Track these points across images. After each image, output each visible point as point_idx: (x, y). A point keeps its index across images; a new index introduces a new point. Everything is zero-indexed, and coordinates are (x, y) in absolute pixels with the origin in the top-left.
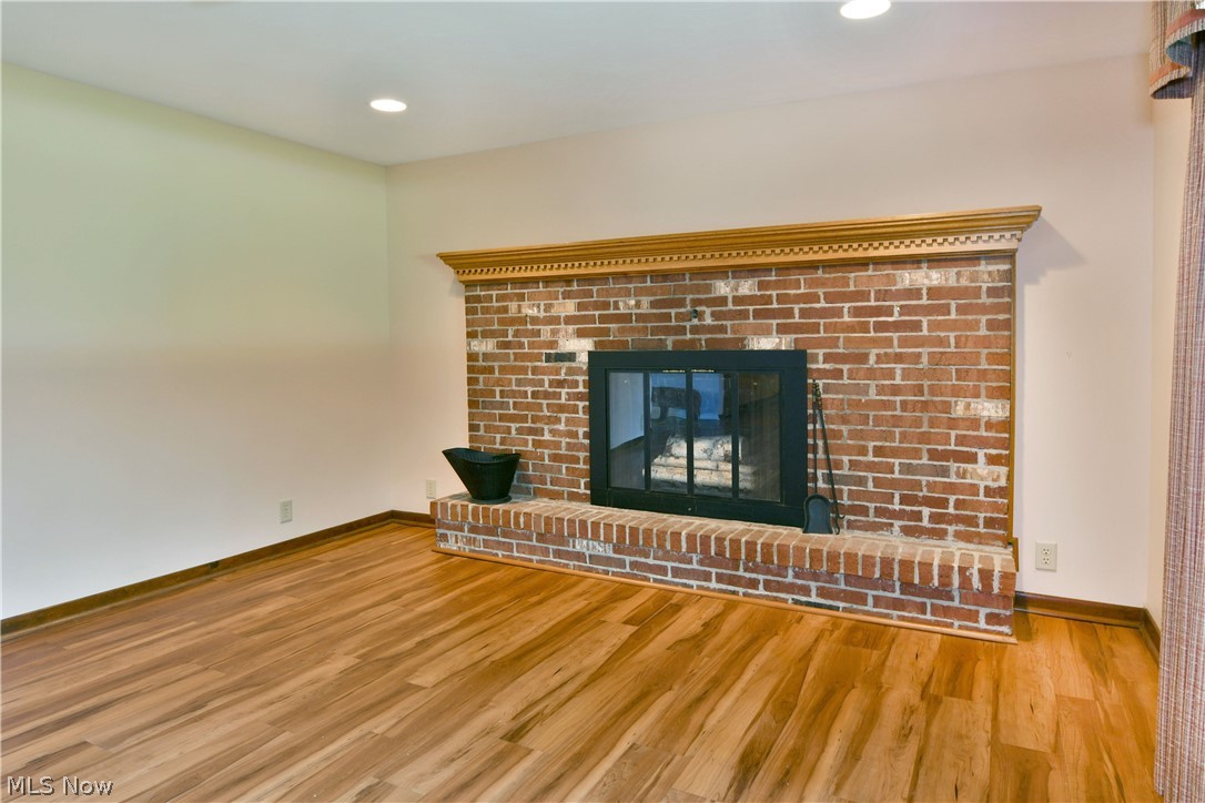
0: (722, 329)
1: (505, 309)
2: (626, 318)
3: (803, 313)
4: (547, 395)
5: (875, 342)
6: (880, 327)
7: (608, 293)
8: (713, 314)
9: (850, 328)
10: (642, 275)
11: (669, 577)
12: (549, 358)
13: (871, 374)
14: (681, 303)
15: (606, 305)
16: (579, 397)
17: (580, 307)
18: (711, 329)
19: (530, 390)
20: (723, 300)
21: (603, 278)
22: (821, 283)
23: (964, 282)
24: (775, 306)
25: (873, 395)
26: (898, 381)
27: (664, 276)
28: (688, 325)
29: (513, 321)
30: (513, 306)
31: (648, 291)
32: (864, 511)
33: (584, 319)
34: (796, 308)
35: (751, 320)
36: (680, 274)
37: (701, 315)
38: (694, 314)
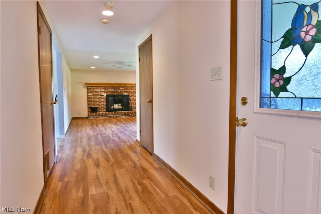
0: (121, 93)
1: (94, 90)
2: (110, 91)
3: (129, 91)
4: (100, 100)
5: (135, 94)
7: (108, 88)
9: (133, 93)
10: (112, 87)
12: (100, 96)
14: (117, 90)
15: (108, 90)
16: (105, 100)
17: (105, 90)
19: (98, 99)
20: (121, 90)
21: (107, 87)
24: (126, 90)
25: (135, 98)
27: (115, 87)
29: (95, 91)
30: (95, 90)
31: (113, 89)
32: (134, 109)
33: (105, 91)
35: (124, 92)
36: (116, 87)
37: (119, 91)
38: (118, 91)
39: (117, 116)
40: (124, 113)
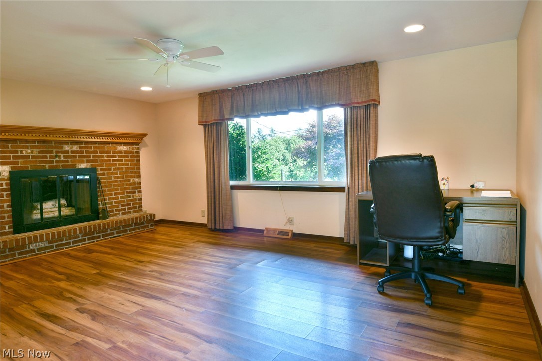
0: (68, 161)
2: (27, 157)
3: (94, 156)
5: (113, 165)
6: (114, 160)
7: (17, 147)
8: (64, 156)
9: (106, 161)
10: (34, 141)
11: (72, 245)
13: (112, 173)
14: (52, 152)
15: (16, 152)
16: (5, 190)
17: (2, 152)
18: (63, 161)
20: (67, 152)
21: (15, 141)
22: (98, 148)
23: (131, 150)
24: (85, 154)
25: (113, 179)
26: (118, 175)
27: (44, 142)
28: (55, 160)
31: (37, 147)
33: (5, 157)
34: (92, 155)
35: (77, 158)
36: (50, 142)
37: (60, 157)
38: (56, 156)
39: (65, 245)
40: (90, 231)
